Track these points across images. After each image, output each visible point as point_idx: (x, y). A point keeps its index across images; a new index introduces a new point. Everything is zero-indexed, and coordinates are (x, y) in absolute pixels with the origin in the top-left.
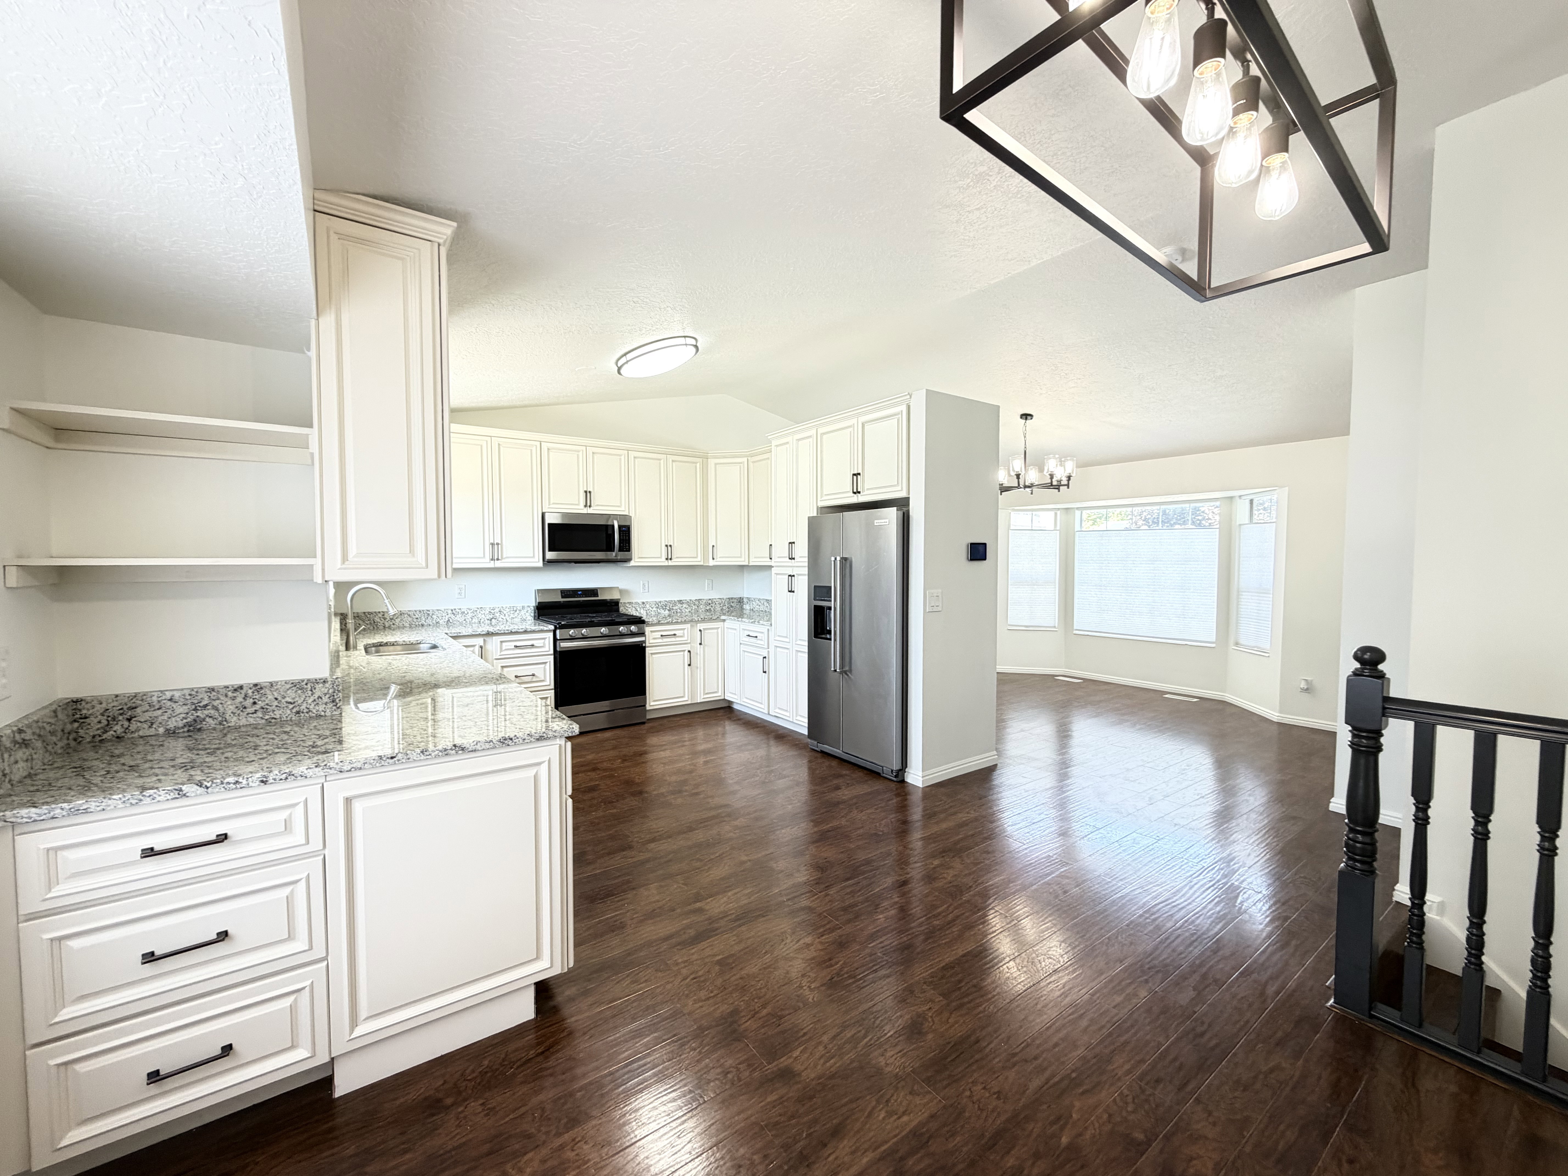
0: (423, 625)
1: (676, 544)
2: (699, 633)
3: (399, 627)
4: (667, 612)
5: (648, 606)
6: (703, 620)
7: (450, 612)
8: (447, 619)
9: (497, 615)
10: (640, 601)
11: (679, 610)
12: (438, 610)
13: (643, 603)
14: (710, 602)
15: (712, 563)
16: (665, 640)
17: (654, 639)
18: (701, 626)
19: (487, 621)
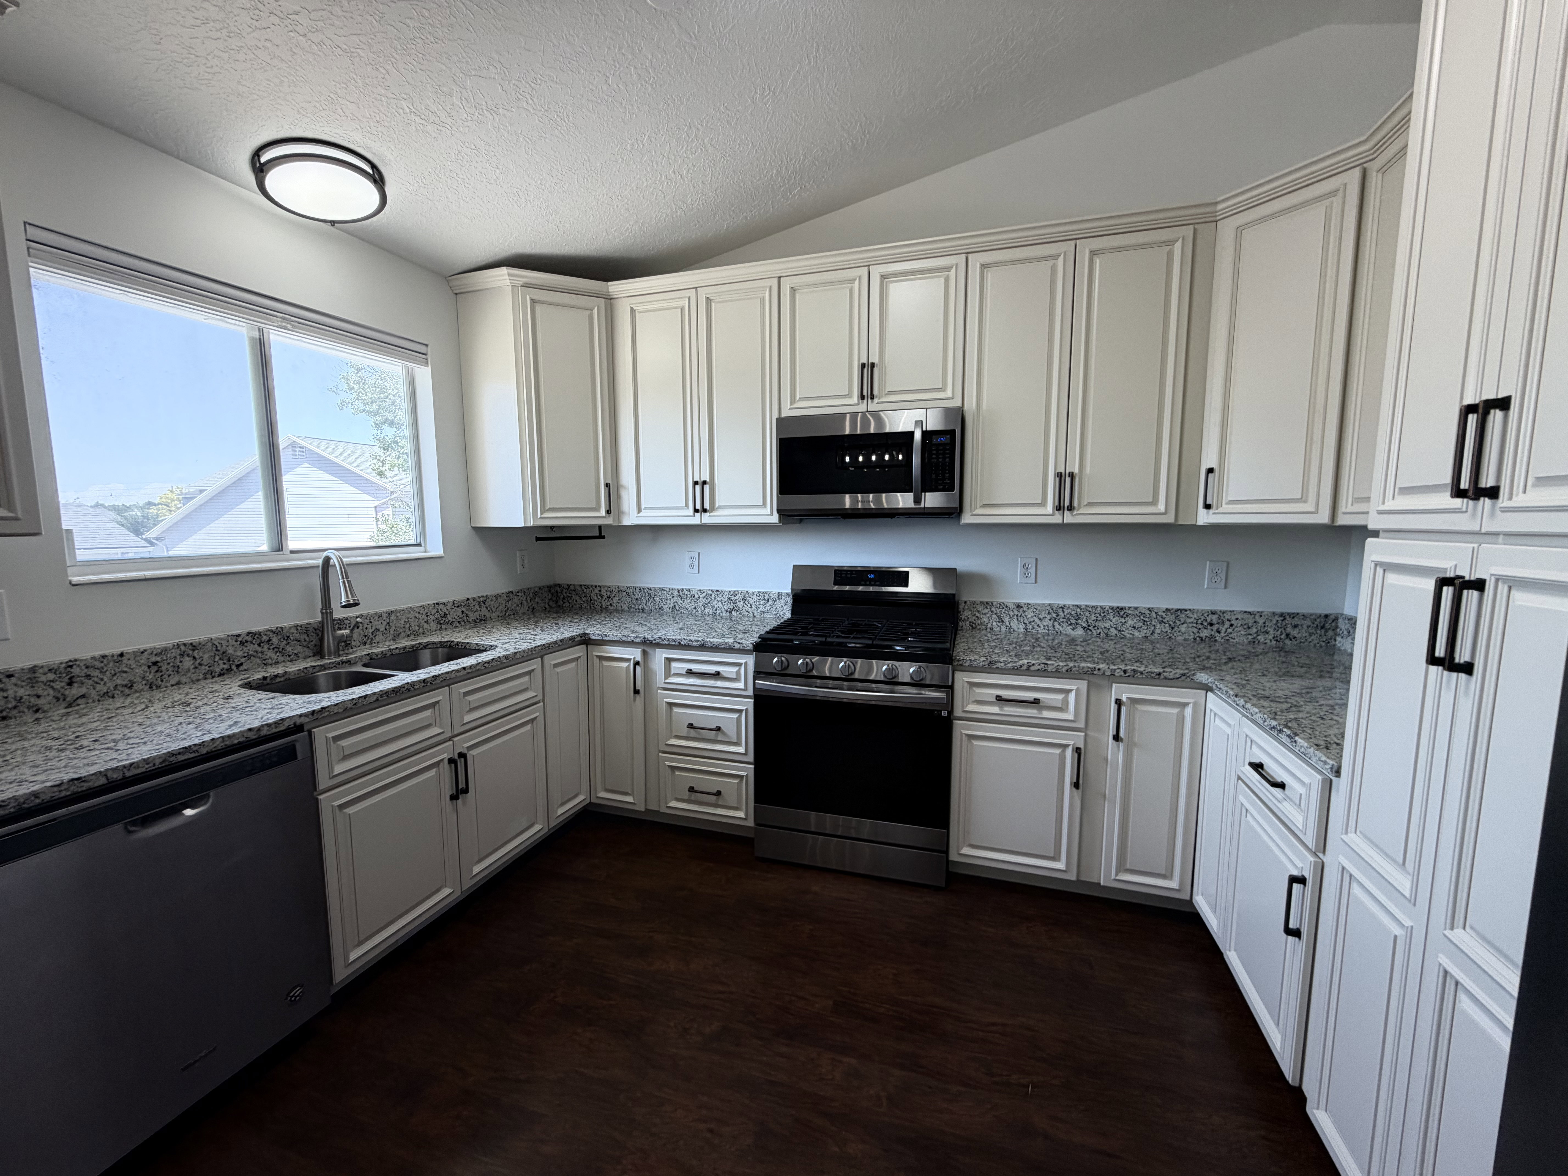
0: (643, 610)
1: (1088, 470)
2: (1113, 707)
3: (617, 611)
4: (1080, 632)
5: (1030, 614)
6: (1130, 677)
7: (676, 593)
8: (672, 605)
9: (740, 604)
10: (1011, 600)
11: (1113, 632)
12: (661, 590)
13: (1019, 606)
14: (1214, 618)
15: (1204, 518)
16: (1009, 710)
17: (979, 702)
18: (1125, 692)
19: (724, 614)
